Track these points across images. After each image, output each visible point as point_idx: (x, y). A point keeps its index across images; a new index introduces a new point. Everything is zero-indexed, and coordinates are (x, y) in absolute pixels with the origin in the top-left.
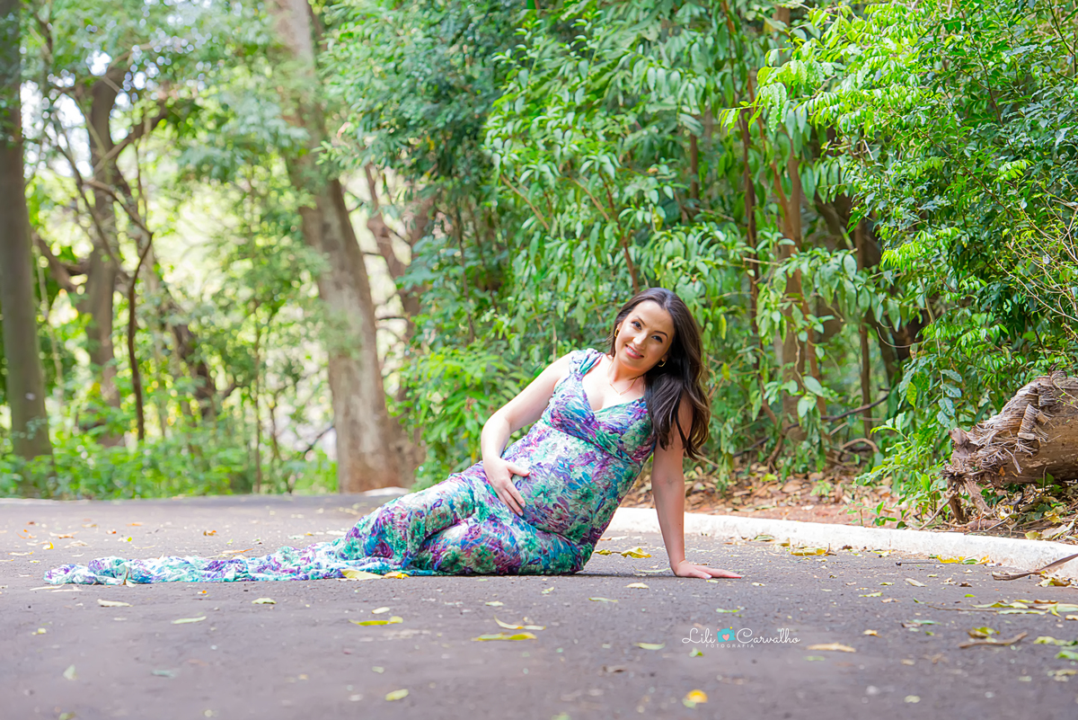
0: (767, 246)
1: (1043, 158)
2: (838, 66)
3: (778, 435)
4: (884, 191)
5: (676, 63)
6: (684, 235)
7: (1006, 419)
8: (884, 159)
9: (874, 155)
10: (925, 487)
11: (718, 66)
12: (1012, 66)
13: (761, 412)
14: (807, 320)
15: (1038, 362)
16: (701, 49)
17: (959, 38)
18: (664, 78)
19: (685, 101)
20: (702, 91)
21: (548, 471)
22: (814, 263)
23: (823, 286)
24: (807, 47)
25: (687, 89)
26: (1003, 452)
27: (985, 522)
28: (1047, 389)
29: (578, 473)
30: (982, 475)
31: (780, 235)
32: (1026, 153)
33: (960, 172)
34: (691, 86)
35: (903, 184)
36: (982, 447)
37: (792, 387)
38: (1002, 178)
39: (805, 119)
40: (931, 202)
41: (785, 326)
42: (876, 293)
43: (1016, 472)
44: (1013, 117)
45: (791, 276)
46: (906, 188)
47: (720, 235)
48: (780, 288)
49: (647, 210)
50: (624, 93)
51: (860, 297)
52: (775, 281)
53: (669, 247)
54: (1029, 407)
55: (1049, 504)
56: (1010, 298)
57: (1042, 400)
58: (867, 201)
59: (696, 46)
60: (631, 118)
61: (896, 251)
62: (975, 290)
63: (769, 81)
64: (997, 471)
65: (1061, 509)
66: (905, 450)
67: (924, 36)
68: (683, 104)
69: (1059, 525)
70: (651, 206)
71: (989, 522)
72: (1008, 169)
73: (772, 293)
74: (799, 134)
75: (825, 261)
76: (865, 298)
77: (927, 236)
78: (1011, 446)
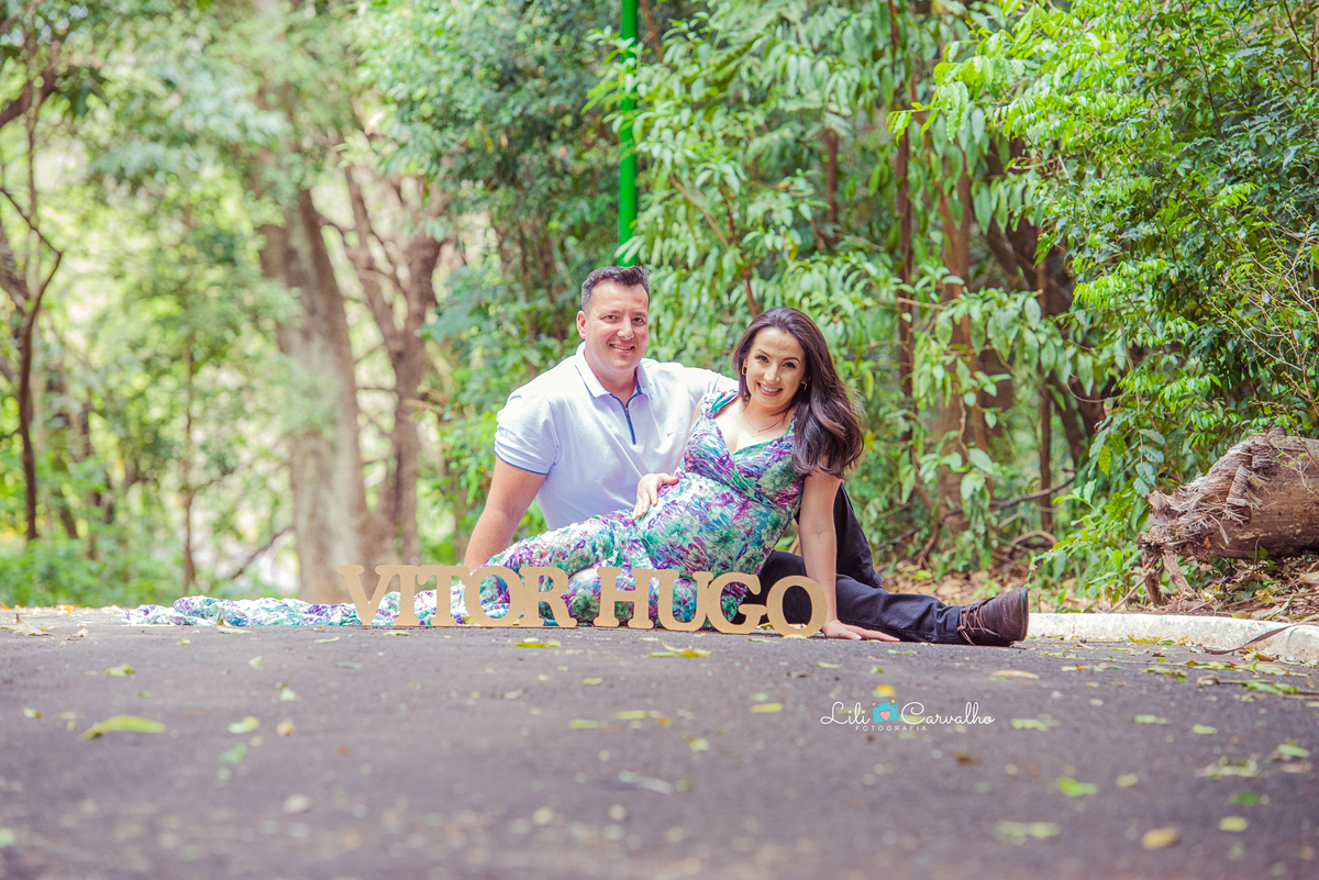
0: (929, 284)
1: (1270, 180)
2: (1031, 64)
3: (933, 523)
4: (1078, 216)
5: (821, 50)
6: (825, 267)
7: (1213, 481)
8: (1080, 176)
9: (1068, 172)
10: (1116, 567)
11: (877, 55)
12: (1236, 72)
13: (913, 493)
14: (975, 379)
15: (1255, 421)
16: (856, 33)
17: (1176, 36)
18: (808, 69)
19: (833, 97)
20: (854, 87)
21: (682, 509)
22: (986, 307)
23: (998, 335)
24: (994, 41)
25: (836, 83)
26: (1209, 519)
27: (1186, 603)
28: (1263, 448)
29: (715, 513)
30: (1184, 546)
31: (946, 271)
32: (1250, 175)
33: (1173, 196)
34: (841, 81)
35: (1101, 207)
36: (1184, 513)
37: (954, 461)
38: (1221, 204)
39: (982, 126)
40: (1133, 230)
41: (949, 385)
42: (1064, 347)
43: (1224, 544)
44: (1236, 131)
45: (958, 322)
46: (1105, 212)
47: (869, 267)
48: (944, 337)
49: (778, 234)
50: (751, 85)
51: (1044, 352)
52: (937, 329)
53: (807, 281)
54: (1241, 469)
55: (1261, 582)
56: (1224, 345)
57: (1257, 461)
58: (1058, 226)
59: (849, 31)
60: (757, 117)
61: (1092, 284)
62: (1183, 334)
63: (947, 80)
64: (1202, 541)
65: (1274, 588)
66: (1093, 525)
67: (1136, 31)
68: (830, 101)
69: (1272, 605)
70: (783, 229)
71: (1190, 604)
72: (1230, 194)
73: (933, 343)
74: (974, 145)
75: (1001, 305)
76: (1049, 353)
77: (1128, 268)
78: (1219, 514)
